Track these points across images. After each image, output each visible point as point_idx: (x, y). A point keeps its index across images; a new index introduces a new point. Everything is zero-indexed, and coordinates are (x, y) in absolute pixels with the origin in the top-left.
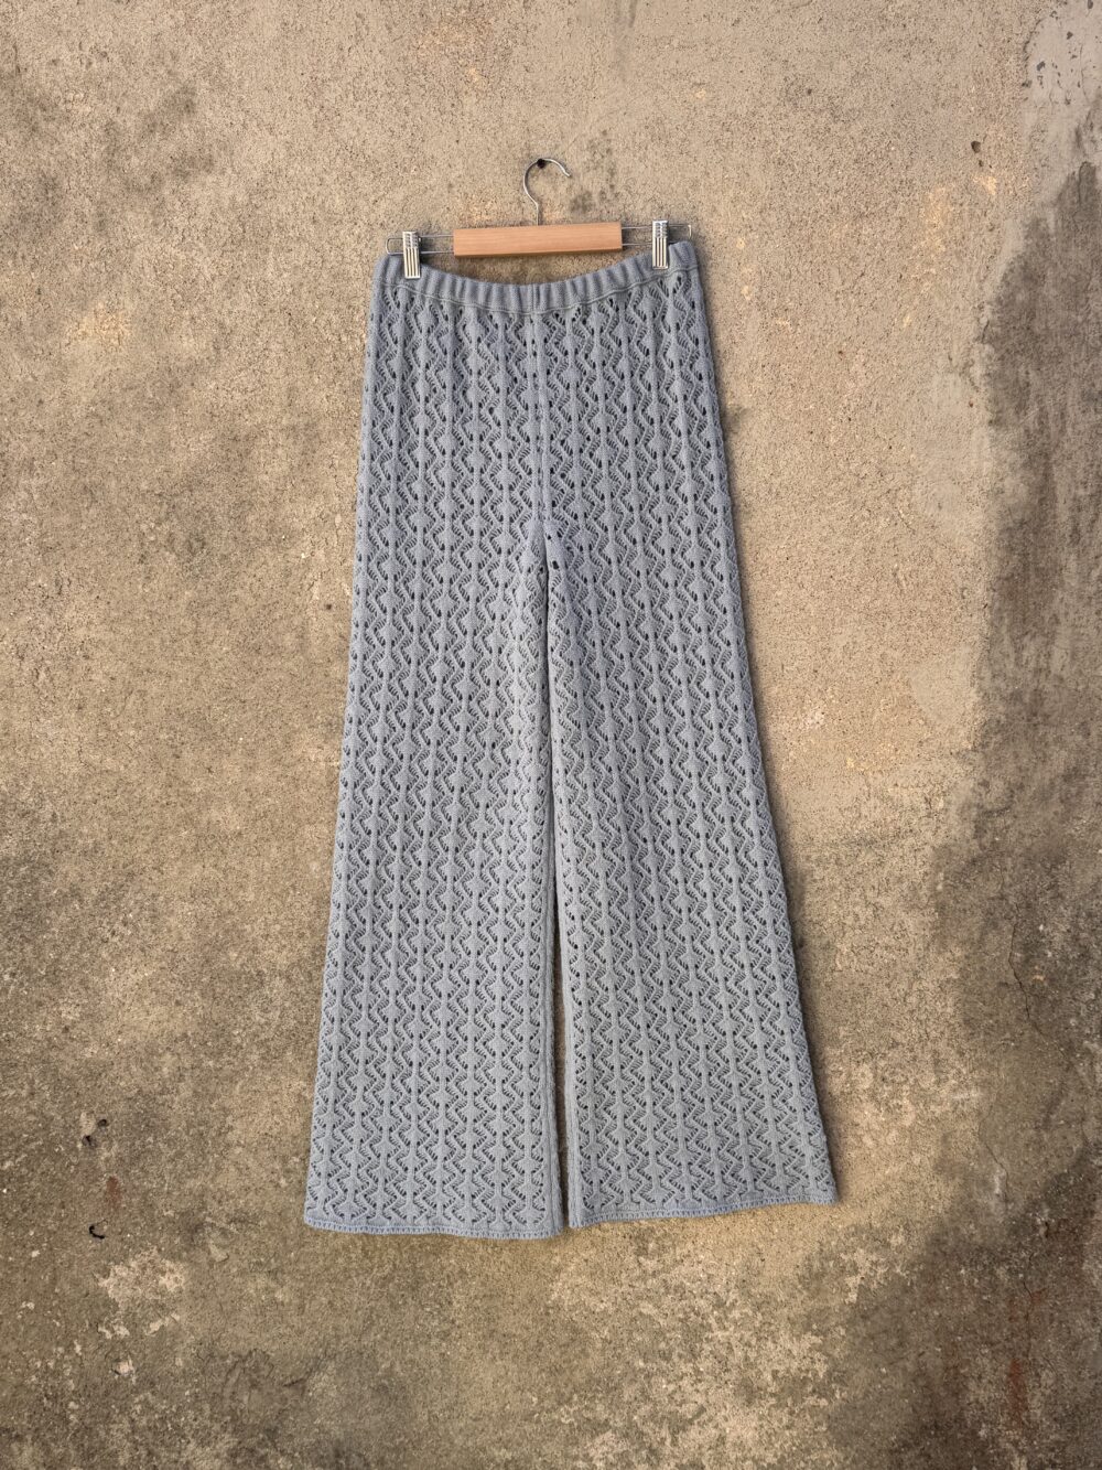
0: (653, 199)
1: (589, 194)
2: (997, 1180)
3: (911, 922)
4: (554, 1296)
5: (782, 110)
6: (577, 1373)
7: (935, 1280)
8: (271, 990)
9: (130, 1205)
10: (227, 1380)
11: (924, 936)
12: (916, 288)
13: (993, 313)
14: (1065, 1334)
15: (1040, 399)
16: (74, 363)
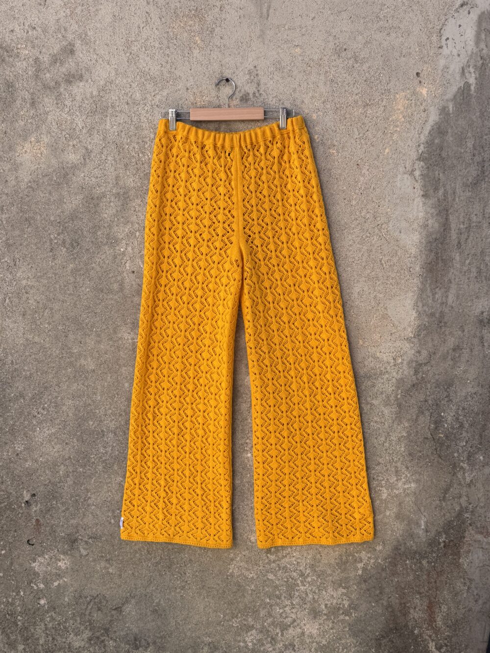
0: (276, 96)
1: (248, 94)
2: (422, 522)
3: (386, 411)
4: (230, 571)
5: (333, 58)
6: (240, 605)
7: (396, 565)
8: (107, 438)
9: (45, 531)
10: (87, 607)
11: (392, 417)
12: (391, 137)
13: (425, 148)
14: (452, 589)
15: (444, 185)
16: (21, 164)
